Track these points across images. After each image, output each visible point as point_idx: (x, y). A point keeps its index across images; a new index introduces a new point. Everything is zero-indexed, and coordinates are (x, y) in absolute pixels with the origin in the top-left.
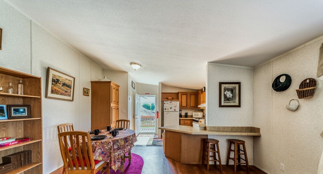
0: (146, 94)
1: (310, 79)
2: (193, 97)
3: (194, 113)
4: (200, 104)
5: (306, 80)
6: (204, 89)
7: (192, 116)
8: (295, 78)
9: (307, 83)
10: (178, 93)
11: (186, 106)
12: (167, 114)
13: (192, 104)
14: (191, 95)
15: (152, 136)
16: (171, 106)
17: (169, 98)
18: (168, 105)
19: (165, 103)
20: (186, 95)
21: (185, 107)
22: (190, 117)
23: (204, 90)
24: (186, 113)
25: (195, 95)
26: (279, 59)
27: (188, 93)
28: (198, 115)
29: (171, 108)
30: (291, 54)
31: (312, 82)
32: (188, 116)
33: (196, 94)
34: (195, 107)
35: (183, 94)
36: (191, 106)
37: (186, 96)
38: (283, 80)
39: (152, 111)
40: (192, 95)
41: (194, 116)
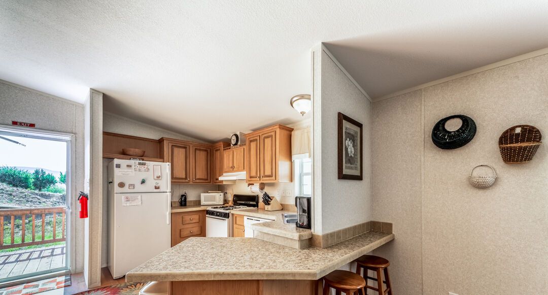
0: (15, 123)
1: (522, 127)
2: (202, 156)
3: (203, 195)
4: (221, 175)
5: (513, 129)
6: (234, 138)
7: (198, 203)
8: (484, 124)
9: (518, 135)
10: (161, 141)
11: (184, 177)
12: (128, 199)
13: (201, 173)
14: (198, 152)
15: (53, 285)
16: (143, 175)
17: (132, 151)
18: (131, 172)
19: (118, 166)
20: (185, 148)
21: (182, 179)
22: (192, 204)
23: (233, 142)
24: (182, 196)
25: (206, 151)
26: (442, 85)
27: (191, 146)
28: (214, 199)
29: (143, 182)
30: (475, 77)
31: (531, 134)
32: (188, 204)
33: (209, 151)
34: (207, 180)
35: (175, 145)
36: (198, 177)
37: (184, 150)
38: (453, 126)
39: (37, 191)
40: (200, 150)
41: (203, 203)
